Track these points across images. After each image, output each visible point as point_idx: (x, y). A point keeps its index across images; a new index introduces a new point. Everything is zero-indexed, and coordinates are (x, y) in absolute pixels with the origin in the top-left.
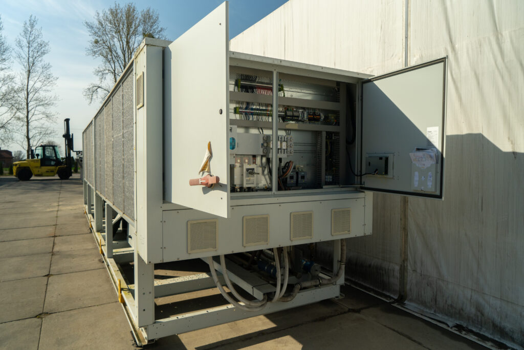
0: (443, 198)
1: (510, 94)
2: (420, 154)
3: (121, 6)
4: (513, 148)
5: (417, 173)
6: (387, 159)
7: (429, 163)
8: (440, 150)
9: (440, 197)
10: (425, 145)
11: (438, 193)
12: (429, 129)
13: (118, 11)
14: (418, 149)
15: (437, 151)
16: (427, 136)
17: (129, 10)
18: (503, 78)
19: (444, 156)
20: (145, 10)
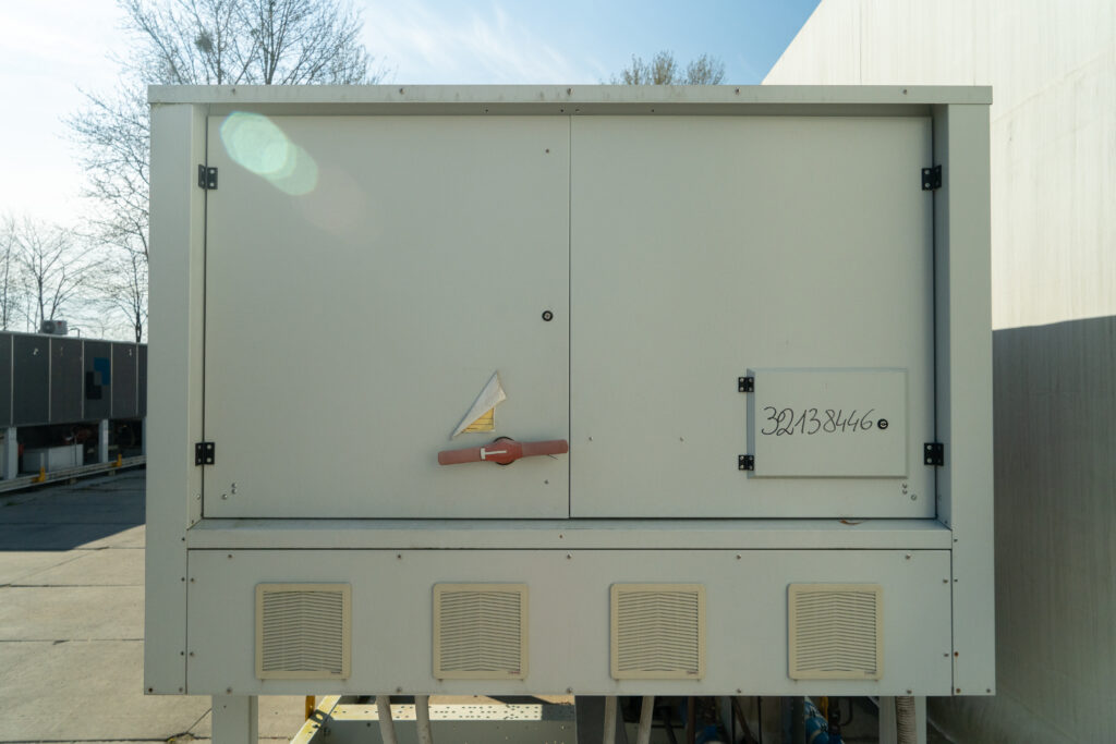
3: (645, 64)
13: (640, 73)
17: (660, 69)
20: (696, 61)
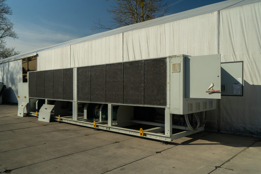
0: (243, 96)
1: (252, 69)
2: (236, 85)
4: (253, 83)
5: (235, 90)
6: (224, 86)
7: (239, 87)
8: (242, 84)
9: (242, 96)
10: (237, 83)
11: (242, 95)
12: (238, 79)
14: (235, 84)
15: (241, 84)
16: (238, 80)
18: (250, 64)
19: (243, 85)
